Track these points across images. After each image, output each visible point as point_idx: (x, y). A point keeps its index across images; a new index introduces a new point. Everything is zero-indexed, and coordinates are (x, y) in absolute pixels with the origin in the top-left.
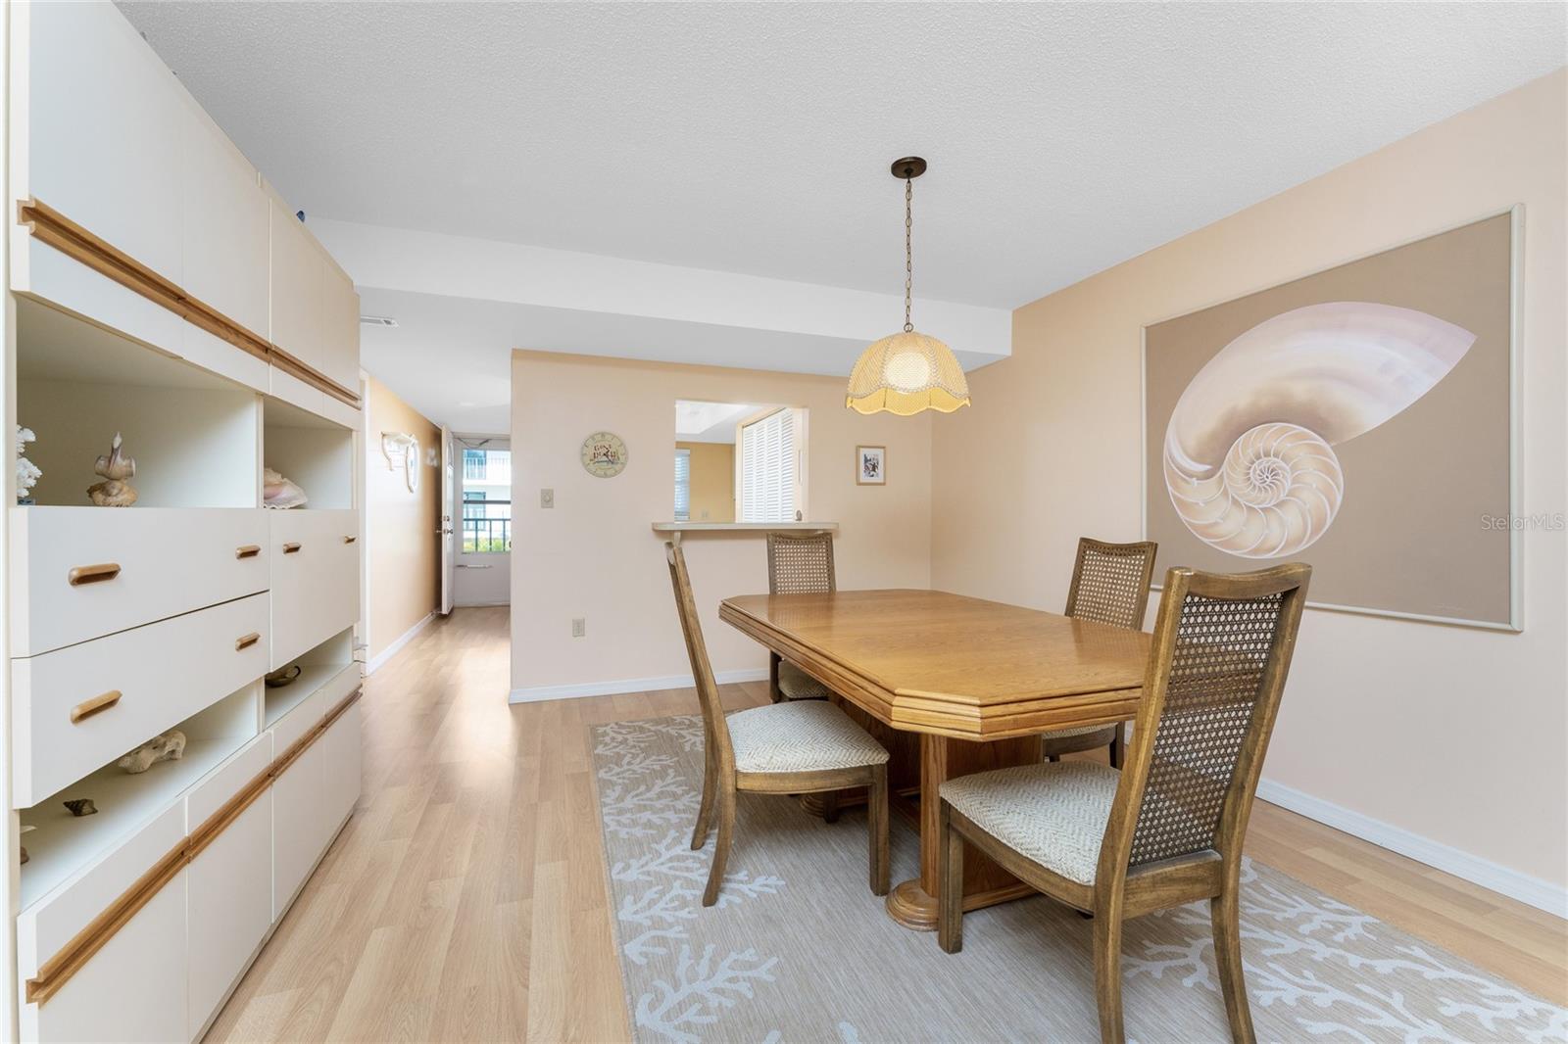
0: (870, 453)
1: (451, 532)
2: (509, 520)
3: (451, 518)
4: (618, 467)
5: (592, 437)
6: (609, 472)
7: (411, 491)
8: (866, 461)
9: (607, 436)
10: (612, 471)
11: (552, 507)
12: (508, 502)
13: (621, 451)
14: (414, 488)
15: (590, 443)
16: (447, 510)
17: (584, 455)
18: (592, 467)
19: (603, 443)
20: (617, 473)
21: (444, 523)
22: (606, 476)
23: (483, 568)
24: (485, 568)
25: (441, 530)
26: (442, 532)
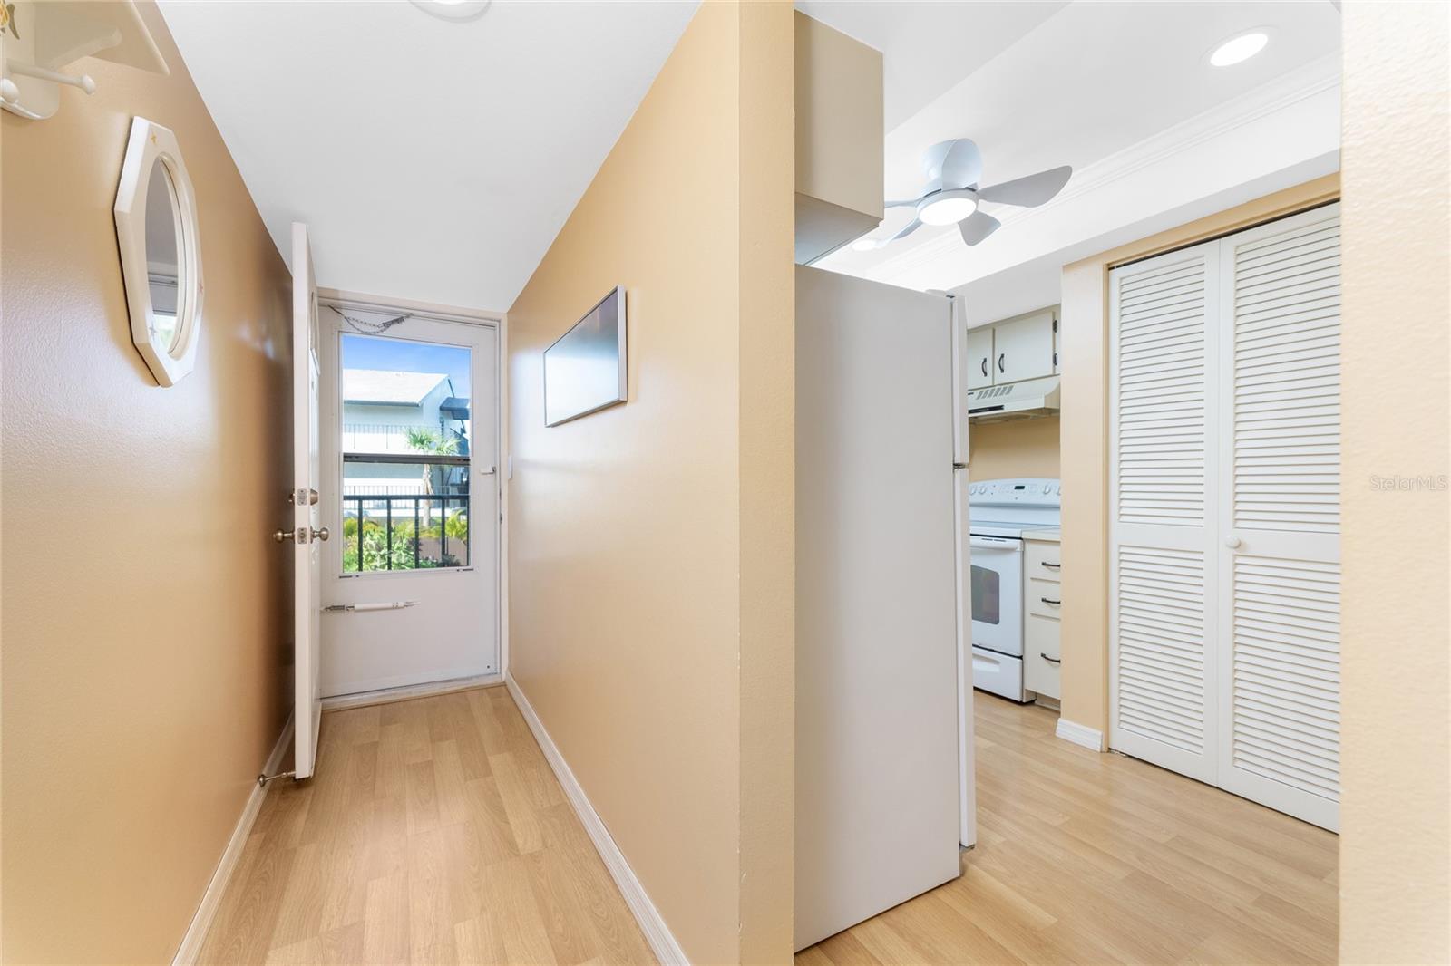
16: (305, 476)
21: (298, 509)
23: (393, 608)
24: (397, 608)
25: (293, 531)
26: (293, 538)
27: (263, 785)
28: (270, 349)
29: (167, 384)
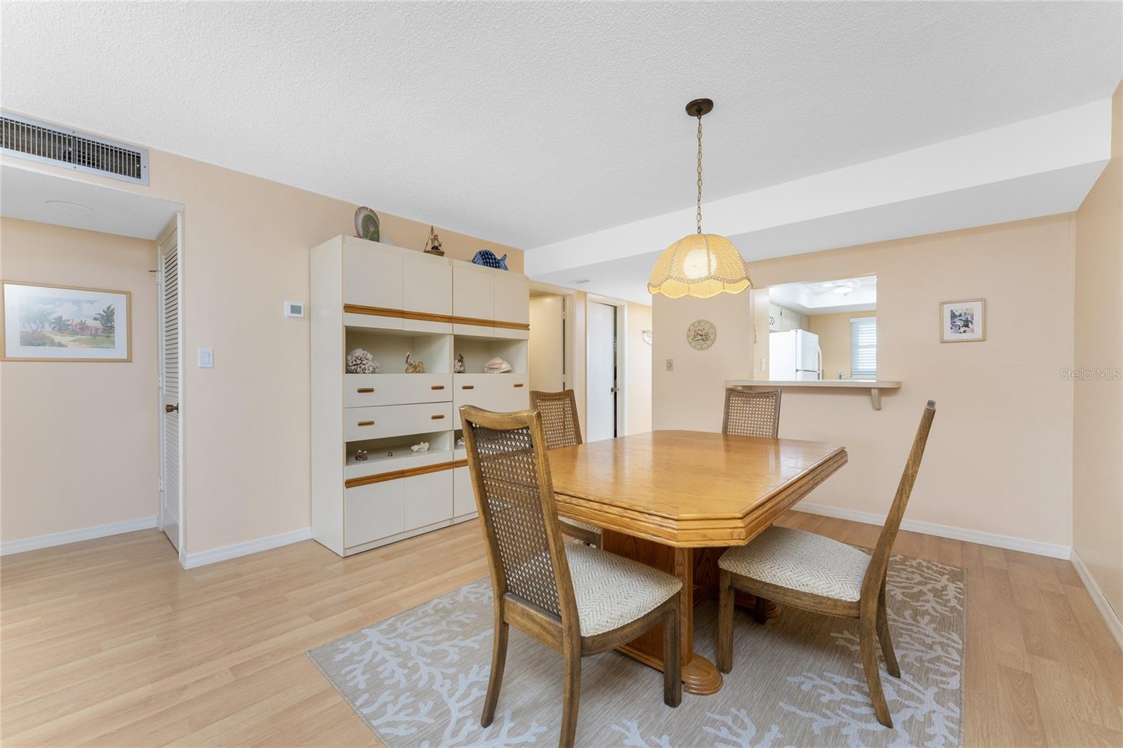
0: (959, 308)
4: (709, 342)
5: (693, 325)
6: (703, 347)
8: (953, 316)
9: (702, 323)
10: (706, 346)
11: (672, 370)
13: (711, 331)
15: (692, 328)
17: (688, 336)
18: (694, 344)
19: (700, 328)
20: (708, 347)
22: (702, 349)
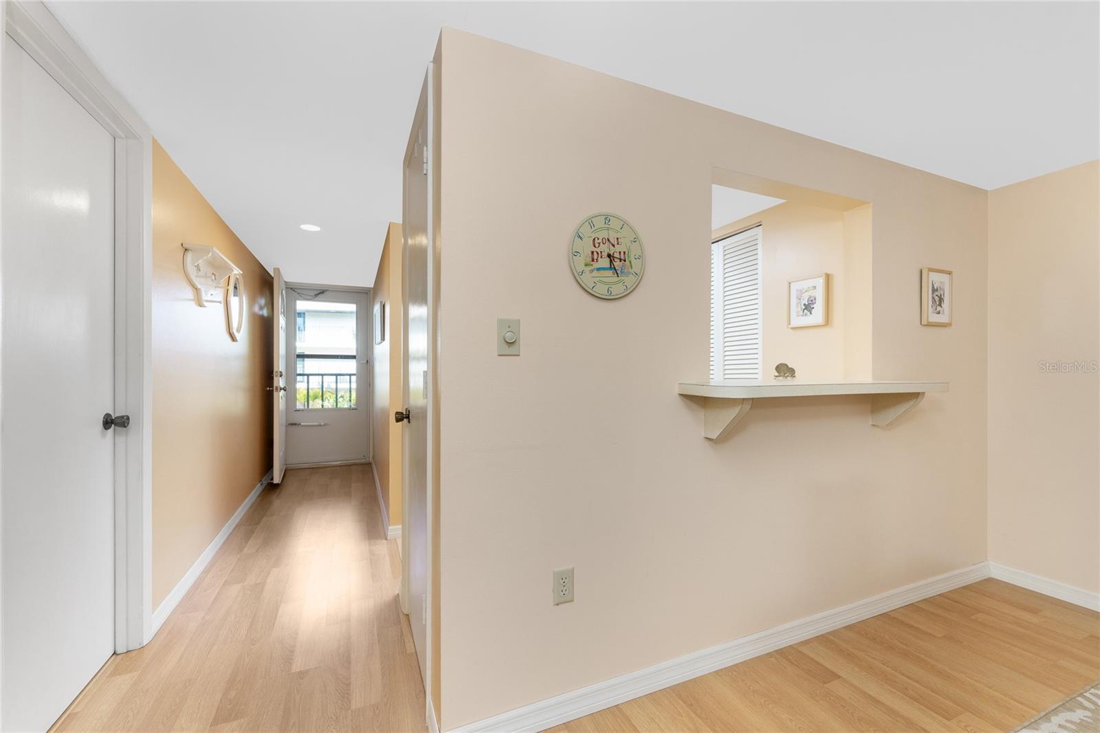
0: (936, 278)
1: (284, 389)
2: (354, 375)
3: (284, 373)
4: (629, 280)
6: (615, 290)
7: (233, 339)
8: (934, 290)
10: (620, 288)
12: (354, 357)
13: (634, 250)
14: (238, 336)
15: (587, 232)
16: (280, 365)
17: (575, 254)
19: (606, 235)
21: (275, 379)
22: (611, 295)
23: (318, 425)
24: (320, 425)
25: (273, 387)
26: (273, 390)
27: (261, 484)
28: (265, 312)
29: (237, 341)
